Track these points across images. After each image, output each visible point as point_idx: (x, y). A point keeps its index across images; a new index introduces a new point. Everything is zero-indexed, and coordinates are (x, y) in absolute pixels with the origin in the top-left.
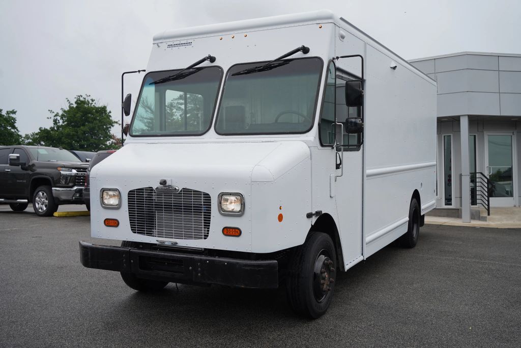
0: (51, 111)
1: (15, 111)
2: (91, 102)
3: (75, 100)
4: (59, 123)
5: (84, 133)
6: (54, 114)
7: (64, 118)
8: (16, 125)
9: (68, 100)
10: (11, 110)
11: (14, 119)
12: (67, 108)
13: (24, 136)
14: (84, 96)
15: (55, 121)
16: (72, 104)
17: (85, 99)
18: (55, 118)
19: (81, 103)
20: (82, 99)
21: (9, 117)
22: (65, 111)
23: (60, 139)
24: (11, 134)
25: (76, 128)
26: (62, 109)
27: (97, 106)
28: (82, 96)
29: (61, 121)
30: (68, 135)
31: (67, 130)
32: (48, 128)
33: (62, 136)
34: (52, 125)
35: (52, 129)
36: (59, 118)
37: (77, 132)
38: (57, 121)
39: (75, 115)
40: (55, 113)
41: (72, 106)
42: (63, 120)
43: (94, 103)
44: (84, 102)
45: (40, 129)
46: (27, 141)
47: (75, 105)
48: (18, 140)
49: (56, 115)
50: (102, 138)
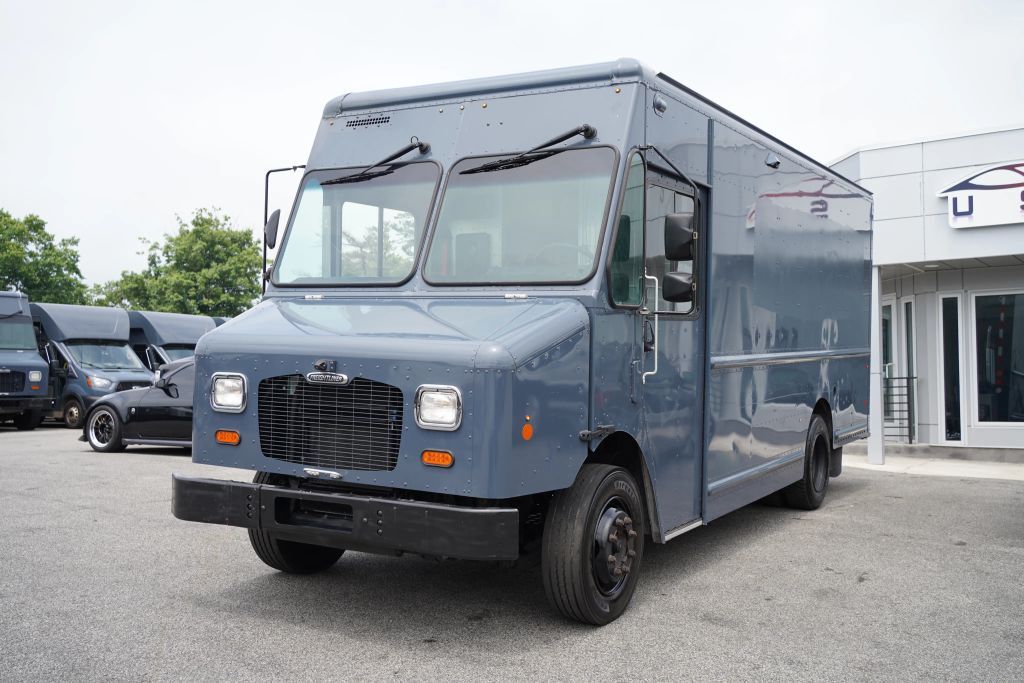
0: (143, 240)
1: (76, 239)
2: (222, 221)
3: (193, 217)
4: (160, 262)
5: (208, 282)
6: (150, 246)
7: (170, 254)
8: (79, 265)
9: (178, 218)
10: (69, 237)
11: (75, 255)
12: (175, 234)
13: (91, 287)
14: (210, 210)
15: (153, 261)
16: (186, 225)
17: (210, 214)
18: (153, 253)
19: (201, 224)
20: (205, 216)
21: (66, 250)
22: (171, 240)
23: (161, 293)
24: (68, 284)
25: (192, 273)
26: (166, 235)
27: (234, 229)
28: (206, 210)
29: (164, 259)
30: (178, 287)
31: (175, 278)
32: (139, 273)
33: (166, 289)
34: (146, 267)
35: (147, 275)
36: (159, 253)
37: (195, 281)
38: (157, 260)
39: (191, 248)
40: (152, 243)
41: (186, 228)
42: (168, 256)
43: (228, 223)
44: (209, 222)
45: (123, 275)
46: (96, 298)
47: (191, 228)
48: (81, 294)
49: (155, 247)
50: (242, 293)
